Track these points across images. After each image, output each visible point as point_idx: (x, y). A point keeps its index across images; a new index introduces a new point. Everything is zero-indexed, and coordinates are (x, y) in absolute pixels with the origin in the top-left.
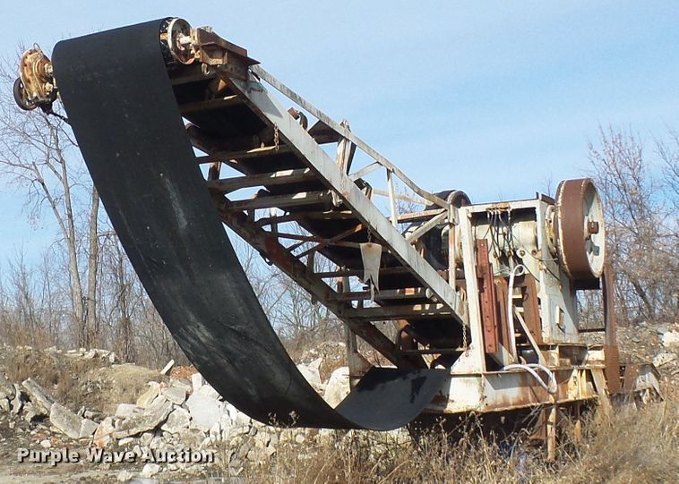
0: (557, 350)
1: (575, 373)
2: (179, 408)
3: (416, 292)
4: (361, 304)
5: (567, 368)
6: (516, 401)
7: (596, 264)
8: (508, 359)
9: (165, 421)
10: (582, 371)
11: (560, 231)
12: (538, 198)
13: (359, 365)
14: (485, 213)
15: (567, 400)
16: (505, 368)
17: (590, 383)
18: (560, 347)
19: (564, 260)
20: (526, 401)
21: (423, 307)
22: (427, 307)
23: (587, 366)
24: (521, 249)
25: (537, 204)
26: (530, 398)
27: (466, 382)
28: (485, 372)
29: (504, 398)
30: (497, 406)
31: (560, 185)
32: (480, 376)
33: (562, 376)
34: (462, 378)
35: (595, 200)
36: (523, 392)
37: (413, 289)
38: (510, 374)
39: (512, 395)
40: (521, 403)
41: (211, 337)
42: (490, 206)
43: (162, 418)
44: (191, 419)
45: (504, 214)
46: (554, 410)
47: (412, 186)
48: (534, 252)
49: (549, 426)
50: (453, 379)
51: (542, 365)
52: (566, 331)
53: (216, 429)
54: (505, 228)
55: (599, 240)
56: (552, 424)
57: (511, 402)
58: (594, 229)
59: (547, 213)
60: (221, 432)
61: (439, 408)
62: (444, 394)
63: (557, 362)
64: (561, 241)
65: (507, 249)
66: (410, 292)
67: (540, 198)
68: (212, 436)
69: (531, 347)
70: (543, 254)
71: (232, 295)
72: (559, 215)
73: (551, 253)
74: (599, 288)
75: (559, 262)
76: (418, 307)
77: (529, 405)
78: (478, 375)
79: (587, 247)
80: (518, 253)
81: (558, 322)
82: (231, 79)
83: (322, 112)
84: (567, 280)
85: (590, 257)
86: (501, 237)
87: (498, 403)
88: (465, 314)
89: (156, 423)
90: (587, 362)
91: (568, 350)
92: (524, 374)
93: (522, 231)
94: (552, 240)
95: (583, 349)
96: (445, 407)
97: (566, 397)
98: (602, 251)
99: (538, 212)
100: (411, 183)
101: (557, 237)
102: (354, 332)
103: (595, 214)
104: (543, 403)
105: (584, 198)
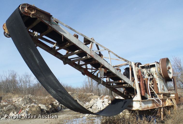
0: (162, 95)
1: (167, 100)
2: (95, 104)
3: (122, 81)
4: (113, 84)
5: (165, 98)
6: (151, 107)
7: (171, 76)
8: (149, 97)
9: (92, 106)
10: (169, 99)
11: (161, 69)
12: (155, 62)
13: (113, 98)
14: (144, 66)
15: (166, 106)
16: (148, 99)
17: (172, 102)
18: (163, 94)
19: (163, 75)
20: (154, 107)
21: (125, 85)
22: (126, 85)
23: (170, 98)
24: (153, 73)
25: (155, 64)
26: (155, 106)
27: (137, 103)
28: (141, 100)
29: (148, 106)
30: (145, 108)
31: (160, 59)
32: (140, 101)
33: (164, 101)
34: (136, 102)
35: (169, 63)
36: (153, 105)
37: (121, 81)
38: (149, 100)
39: (150, 106)
40: (153, 107)
41: (55, 92)
42: (145, 65)
43: (92, 105)
44: (97, 106)
45: (148, 66)
46: (162, 109)
47: (117, 56)
48: (156, 74)
49: (161, 112)
50: (134, 102)
51: (158, 98)
52: (165, 90)
53: (100, 108)
54: (149, 69)
55: (171, 71)
56: (162, 112)
57: (150, 107)
58: (169, 68)
59: (158, 65)
60: (101, 108)
61: (130, 109)
62: (132, 105)
63: (162, 97)
64: (161, 71)
65: (150, 73)
66: (120, 81)
67: (156, 62)
68: (99, 109)
69: (155, 94)
70: (158, 74)
71: (54, 81)
72: (160, 65)
73: (160, 74)
74: (172, 81)
75: (161, 76)
76: (124, 85)
77: (155, 108)
78: (139, 101)
79: (168, 72)
80: (152, 74)
81: (162, 88)
82: (43, 20)
83: (83, 34)
84: (164, 80)
85: (169, 74)
86: (148, 71)
87: (146, 108)
88: (135, 87)
89: (91, 106)
90: (171, 97)
91: (166, 94)
92: (153, 100)
93: (153, 69)
94: (159, 71)
95: (170, 94)
96: (132, 108)
97: (166, 105)
98: (172, 73)
99: (156, 65)
100: (116, 55)
101: (160, 70)
102: (112, 91)
103: (169, 65)
104: (159, 107)
105: (166, 62)
